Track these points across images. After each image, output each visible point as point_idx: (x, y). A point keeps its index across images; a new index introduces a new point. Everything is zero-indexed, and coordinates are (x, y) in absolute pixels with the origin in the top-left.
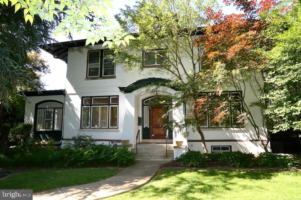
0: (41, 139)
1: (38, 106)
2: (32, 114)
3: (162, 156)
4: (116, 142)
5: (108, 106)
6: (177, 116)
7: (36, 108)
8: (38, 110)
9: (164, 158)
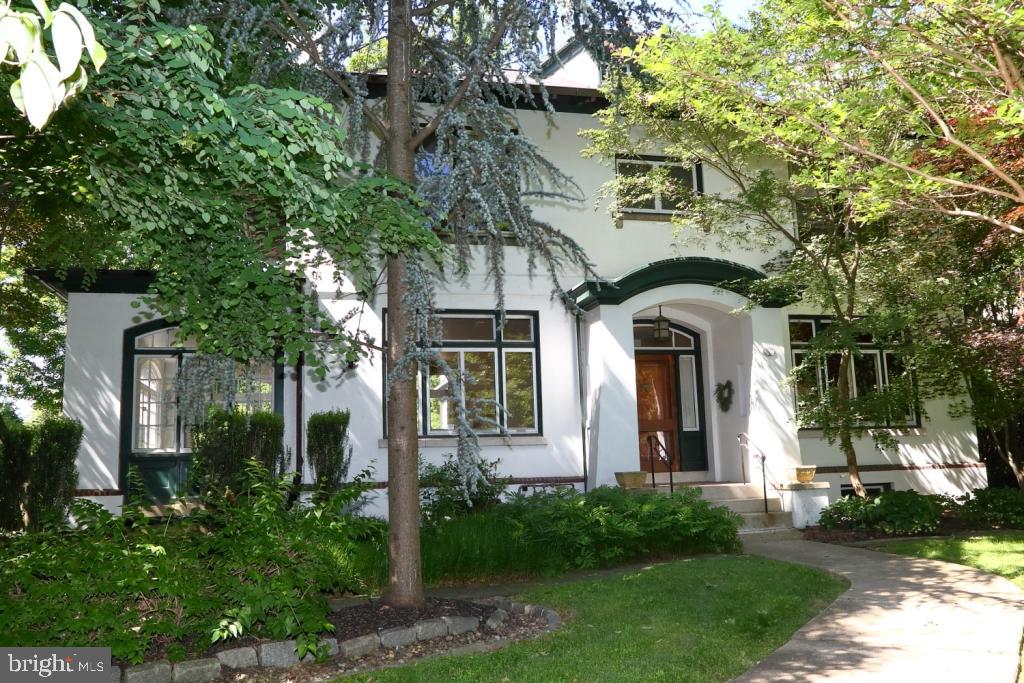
0: (166, 491)
1: (137, 338)
2: (110, 378)
3: (758, 518)
4: (543, 487)
5: (495, 350)
6: (772, 392)
7: (129, 352)
8: (136, 357)
9: (766, 525)
